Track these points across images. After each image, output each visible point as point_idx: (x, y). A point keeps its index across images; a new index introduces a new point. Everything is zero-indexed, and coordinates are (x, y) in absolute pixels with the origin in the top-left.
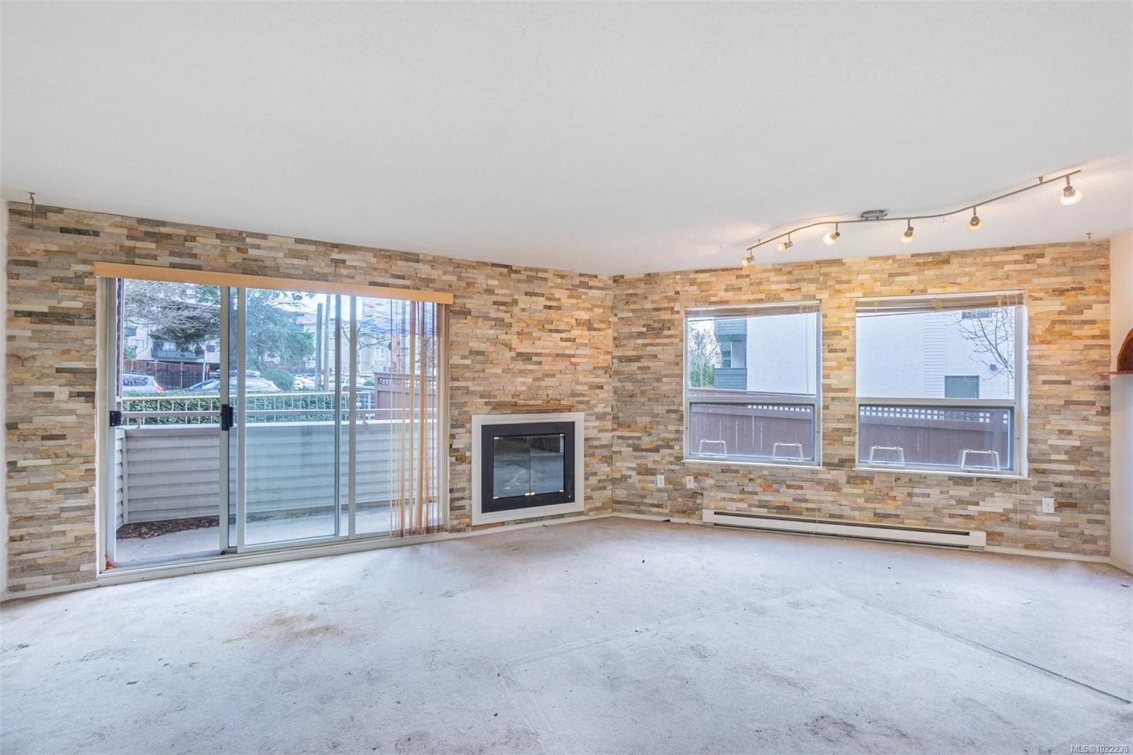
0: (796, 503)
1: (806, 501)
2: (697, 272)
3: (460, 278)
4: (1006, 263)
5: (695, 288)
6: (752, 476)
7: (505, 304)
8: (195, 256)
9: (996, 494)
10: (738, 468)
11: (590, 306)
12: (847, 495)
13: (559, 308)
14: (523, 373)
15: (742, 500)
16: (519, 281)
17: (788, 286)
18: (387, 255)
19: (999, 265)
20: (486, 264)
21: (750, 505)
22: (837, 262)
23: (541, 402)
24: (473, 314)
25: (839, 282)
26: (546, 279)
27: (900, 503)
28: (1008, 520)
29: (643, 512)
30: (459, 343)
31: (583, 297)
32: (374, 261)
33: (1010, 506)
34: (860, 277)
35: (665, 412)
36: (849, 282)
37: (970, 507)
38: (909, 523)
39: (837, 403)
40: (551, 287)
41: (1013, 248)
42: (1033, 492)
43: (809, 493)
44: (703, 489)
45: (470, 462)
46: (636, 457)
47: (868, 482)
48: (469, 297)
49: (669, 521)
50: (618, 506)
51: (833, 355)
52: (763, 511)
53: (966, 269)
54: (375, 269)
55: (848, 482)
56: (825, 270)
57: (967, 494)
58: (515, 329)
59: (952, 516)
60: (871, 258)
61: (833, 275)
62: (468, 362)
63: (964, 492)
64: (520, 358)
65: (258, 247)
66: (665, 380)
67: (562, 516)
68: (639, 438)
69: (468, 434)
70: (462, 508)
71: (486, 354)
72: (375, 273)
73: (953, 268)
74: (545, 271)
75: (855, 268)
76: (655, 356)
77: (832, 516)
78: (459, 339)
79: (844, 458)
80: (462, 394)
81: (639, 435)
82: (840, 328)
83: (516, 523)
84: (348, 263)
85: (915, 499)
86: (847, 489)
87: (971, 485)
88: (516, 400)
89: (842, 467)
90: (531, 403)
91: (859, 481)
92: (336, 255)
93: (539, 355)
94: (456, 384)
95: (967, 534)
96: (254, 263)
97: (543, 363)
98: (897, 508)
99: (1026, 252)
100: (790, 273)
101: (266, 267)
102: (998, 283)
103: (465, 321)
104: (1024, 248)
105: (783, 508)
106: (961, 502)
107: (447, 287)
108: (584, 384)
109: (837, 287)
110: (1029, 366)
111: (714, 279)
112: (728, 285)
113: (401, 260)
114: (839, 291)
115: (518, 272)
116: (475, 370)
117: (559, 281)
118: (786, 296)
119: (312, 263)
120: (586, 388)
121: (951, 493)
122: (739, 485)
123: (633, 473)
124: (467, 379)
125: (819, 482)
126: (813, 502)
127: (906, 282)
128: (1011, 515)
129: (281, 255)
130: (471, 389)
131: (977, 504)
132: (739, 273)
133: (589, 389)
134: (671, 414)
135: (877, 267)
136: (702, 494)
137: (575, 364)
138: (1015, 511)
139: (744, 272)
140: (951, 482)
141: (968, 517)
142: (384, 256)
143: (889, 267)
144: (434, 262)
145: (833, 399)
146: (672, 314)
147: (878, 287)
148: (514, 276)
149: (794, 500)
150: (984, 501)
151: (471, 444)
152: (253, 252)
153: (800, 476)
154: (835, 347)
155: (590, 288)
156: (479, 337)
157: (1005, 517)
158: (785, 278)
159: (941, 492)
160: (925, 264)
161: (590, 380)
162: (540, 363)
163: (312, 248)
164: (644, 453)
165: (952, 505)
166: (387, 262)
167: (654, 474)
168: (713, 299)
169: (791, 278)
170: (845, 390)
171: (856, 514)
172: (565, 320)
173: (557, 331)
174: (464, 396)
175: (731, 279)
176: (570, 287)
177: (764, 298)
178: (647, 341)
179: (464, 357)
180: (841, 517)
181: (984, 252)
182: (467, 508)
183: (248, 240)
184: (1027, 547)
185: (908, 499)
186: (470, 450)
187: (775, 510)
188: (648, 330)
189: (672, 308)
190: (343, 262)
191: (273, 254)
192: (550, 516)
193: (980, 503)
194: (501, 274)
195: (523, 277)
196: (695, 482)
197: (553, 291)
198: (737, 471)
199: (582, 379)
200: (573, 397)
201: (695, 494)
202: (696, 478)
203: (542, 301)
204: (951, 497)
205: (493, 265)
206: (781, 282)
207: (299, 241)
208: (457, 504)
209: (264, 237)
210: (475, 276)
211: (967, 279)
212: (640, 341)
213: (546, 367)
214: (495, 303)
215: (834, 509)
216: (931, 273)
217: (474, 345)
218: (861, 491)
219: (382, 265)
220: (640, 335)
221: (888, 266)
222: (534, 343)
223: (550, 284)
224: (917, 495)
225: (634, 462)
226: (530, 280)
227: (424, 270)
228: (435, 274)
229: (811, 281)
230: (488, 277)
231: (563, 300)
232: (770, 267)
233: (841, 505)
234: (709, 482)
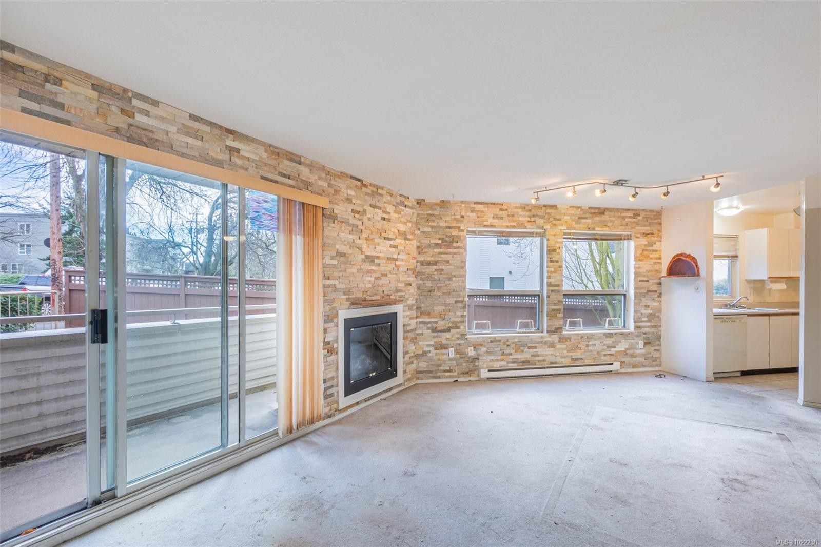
0: (533, 357)
1: (538, 356)
2: (476, 203)
3: (329, 185)
4: (626, 217)
5: (474, 214)
6: (508, 343)
7: (359, 212)
9: (622, 341)
10: (500, 339)
11: (406, 221)
12: (559, 349)
13: (389, 220)
14: (369, 272)
15: (503, 360)
16: (367, 194)
17: (528, 219)
18: (276, 152)
19: (624, 218)
20: (347, 175)
21: (508, 363)
22: (554, 207)
23: (378, 297)
24: (339, 219)
25: (555, 219)
26: (381, 195)
27: (583, 351)
28: (627, 354)
29: (439, 377)
30: (329, 244)
31: (402, 213)
32: (265, 155)
33: (627, 347)
34: (565, 217)
35: (454, 302)
36: (559, 220)
37: (612, 349)
38: (587, 362)
39: (553, 293)
40: (385, 202)
41: (629, 210)
42: (636, 338)
43: (540, 351)
44: (479, 355)
45: (337, 353)
46: (434, 337)
47: (568, 340)
48: (336, 204)
49: (457, 381)
50: (421, 375)
51: (552, 264)
52: (515, 366)
53: (611, 219)
54: (266, 164)
55: (559, 342)
56: (548, 211)
57: (611, 342)
58: (364, 235)
59: (605, 355)
60: (570, 207)
61: (553, 215)
62: (335, 262)
63: (609, 341)
64: (367, 260)
65: (147, 114)
66: (454, 279)
67: (391, 389)
68: (436, 322)
69: (335, 328)
70: (331, 395)
71: (347, 255)
72: (265, 168)
73: (605, 217)
74: (382, 188)
75: (563, 212)
76: (448, 262)
77: (552, 363)
78: (330, 241)
79: (557, 327)
80: (332, 292)
81: (436, 320)
82: (556, 248)
83: (366, 401)
84: (242, 153)
85: (590, 348)
86: (559, 346)
87: (612, 337)
88: (365, 296)
89: (557, 332)
90: (374, 298)
91: (564, 341)
92: (230, 143)
93: (378, 257)
94: (328, 282)
95: (612, 364)
96: (143, 132)
97: (381, 265)
98: (582, 354)
99: (635, 212)
100: (530, 211)
101: (157, 140)
102: (623, 227)
103: (333, 225)
104: (632, 210)
105: (526, 362)
106: (609, 347)
107: (321, 192)
108: (402, 282)
109: (555, 222)
110: (635, 272)
111: (486, 209)
112: (494, 215)
113: (288, 159)
114: (555, 225)
115: (365, 186)
116: (340, 269)
117: (389, 198)
118: (528, 225)
119: (207, 145)
120: (403, 285)
121: (605, 342)
122: (501, 350)
123: (431, 349)
124: (335, 278)
125: (545, 343)
126: (542, 355)
127: (585, 223)
128: (628, 351)
129: (173, 129)
130: (338, 287)
131: (615, 347)
132: (501, 207)
133: (405, 286)
134: (458, 304)
135: (573, 212)
136: (478, 359)
137: (398, 266)
138: (629, 349)
139: (504, 207)
140: (605, 336)
141: (611, 355)
142: (273, 153)
143: (578, 213)
144: (311, 166)
145: (552, 291)
146: (459, 231)
147: (574, 225)
148: (364, 189)
149: (532, 356)
150: (617, 345)
151: (337, 336)
152: (140, 118)
153: (535, 340)
154: (553, 259)
155: (405, 206)
156: (343, 240)
157: (625, 353)
158: (528, 214)
159: (601, 343)
160: (594, 213)
161: (405, 279)
162: (379, 265)
163: (207, 129)
164: (440, 333)
165: (605, 349)
166: (275, 159)
167: (446, 348)
168: (486, 223)
169: (531, 214)
170: (558, 286)
171: (563, 360)
172: (392, 232)
173: (389, 239)
174: (333, 293)
175: (496, 210)
176: (395, 204)
177: (515, 225)
178: (442, 250)
179: (332, 258)
180: (555, 363)
181: (618, 210)
182: (336, 394)
183: (135, 102)
184: (633, 367)
185: (587, 348)
186: (337, 342)
187: (521, 364)
188: (442, 243)
189: (459, 227)
190: (238, 151)
191: (164, 127)
192: (384, 391)
193: (616, 346)
194: (356, 186)
195: (369, 190)
196: (474, 350)
197: (386, 205)
198: (499, 341)
199: (402, 279)
200: (397, 292)
201: (474, 359)
202: (475, 348)
203: (380, 214)
204: (605, 345)
205: (352, 177)
206: (525, 216)
207: (193, 117)
208: (329, 392)
209: (155, 103)
210: (339, 185)
211: (611, 224)
212: (437, 250)
213: (382, 268)
214: (353, 211)
215: (552, 359)
216: (597, 219)
217: (340, 247)
218: (565, 346)
219: (271, 162)
220: (437, 245)
221: (578, 212)
222: (375, 248)
223: (385, 200)
224: (590, 345)
225: (431, 341)
226: (373, 194)
227: (305, 172)
228: (313, 178)
229: (541, 217)
230: (348, 187)
231: (392, 214)
232: (519, 205)
233: (556, 356)
234: (484, 349)
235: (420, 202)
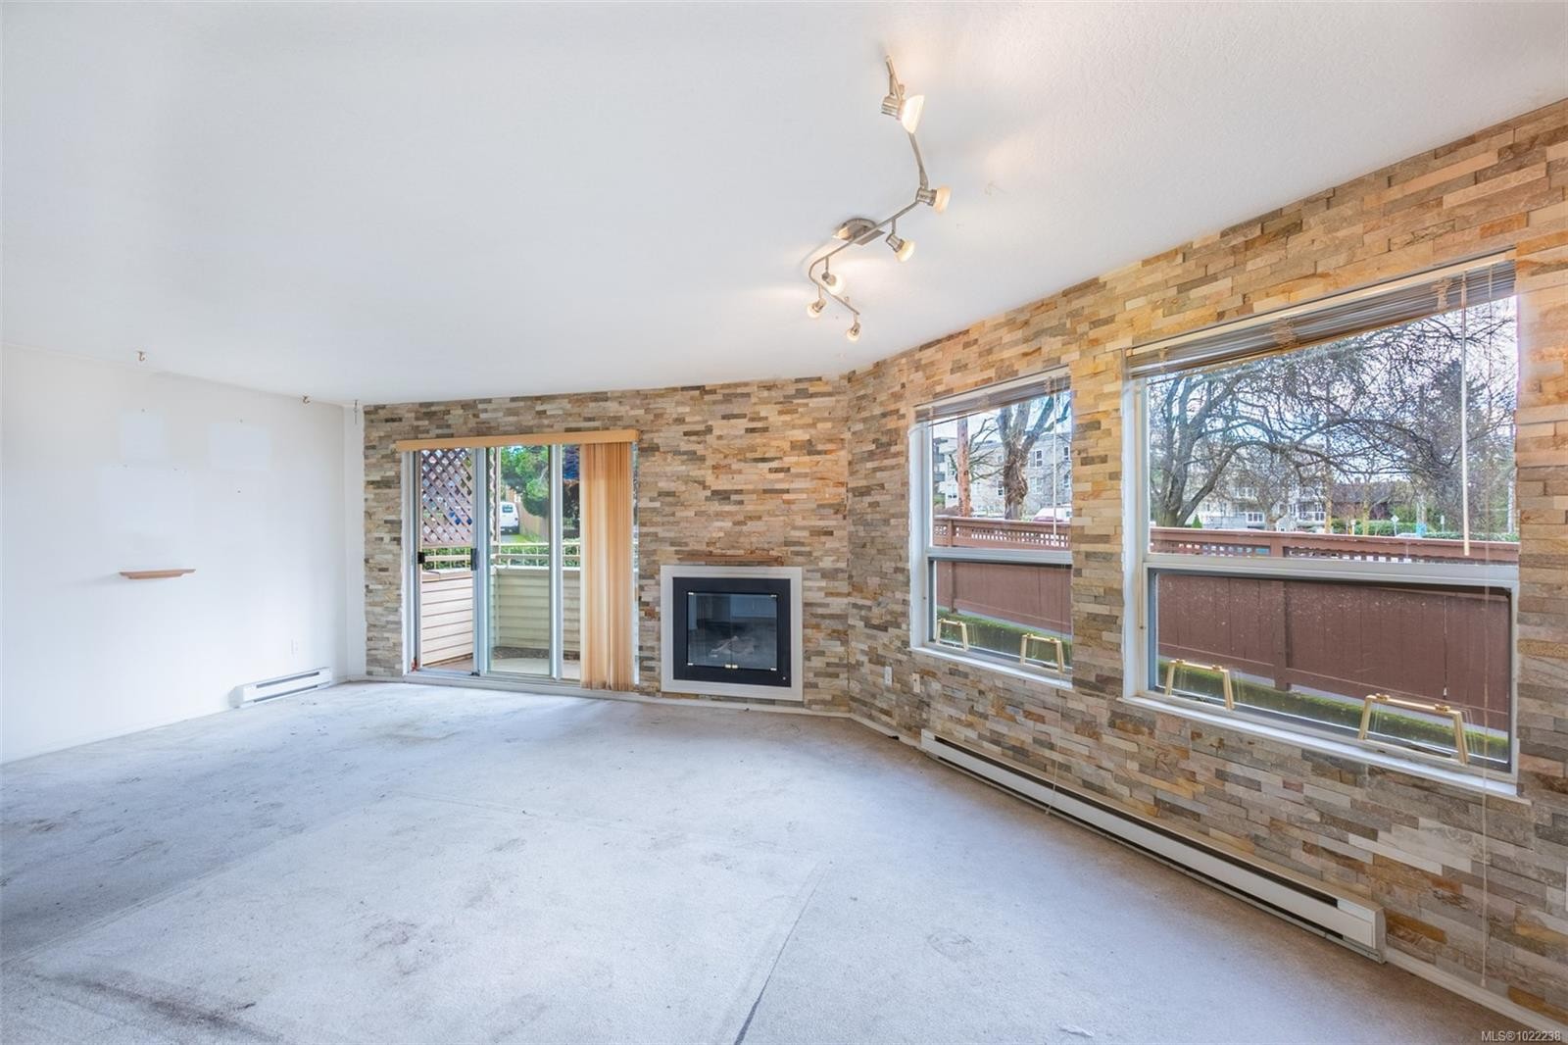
0: (1037, 746)
1: (1052, 747)
2: (923, 347)
3: (647, 411)
4: (1448, 186)
5: (920, 373)
6: (982, 687)
7: (696, 433)
8: (449, 426)
9: (1423, 821)
10: (968, 670)
11: (811, 422)
12: (1112, 749)
13: (765, 430)
14: (719, 515)
15: (970, 725)
16: (715, 403)
17: (1025, 348)
18: (579, 399)
19: (1428, 200)
20: (675, 390)
21: (981, 736)
22: (1091, 286)
23: (742, 552)
24: (661, 450)
25: (1095, 324)
26: (748, 395)
27: (1202, 788)
28: (1457, 900)
29: (871, 717)
30: (647, 483)
31: (800, 410)
32: (569, 406)
33: (1464, 865)
34: (1130, 305)
35: (892, 570)
36: (1109, 320)
37: (1353, 839)
38: (1219, 840)
39: (1093, 564)
40: (755, 404)
41: (1471, 140)
42: (1534, 840)
43: (1056, 733)
44: (929, 696)
45: (659, 619)
46: (869, 637)
47: (1146, 730)
48: (657, 431)
49: (897, 738)
51: (1088, 469)
52: (993, 751)
53: (1341, 234)
54: (571, 415)
55: (1112, 725)
56: (1076, 304)
57: (1344, 802)
58: (709, 462)
59: (1310, 848)
60: (1146, 262)
61: (1086, 311)
62: (657, 504)
63: (1339, 796)
64: (715, 498)
65: (486, 411)
66: (893, 521)
67: (772, 702)
68: (870, 608)
69: (656, 587)
70: (651, 669)
71: (677, 494)
72: (570, 419)
73: (1312, 237)
74: (746, 384)
75: (1120, 289)
76: (882, 486)
77: (1087, 785)
78: (649, 479)
79: (1106, 673)
80: (651, 541)
81: (868, 603)
82: (1098, 416)
83: (713, 700)
84: (548, 413)
85: (1232, 788)
86: (1109, 738)
87: (1355, 783)
88: (711, 549)
89: (1102, 691)
90: (729, 552)
91: (1130, 727)
92: (539, 408)
93: (739, 492)
94: (645, 530)
95: (1331, 900)
96: (483, 426)
97: (745, 502)
98: (1195, 798)
99: (1508, 139)
100: (1026, 323)
101: (490, 428)
102: (1424, 248)
103: (654, 459)
104: (1487, 134)
105: (1019, 752)
106: (1330, 818)
107: (634, 423)
108: (803, 528)
109: (1093, 334)
111: (939, 355)
112: (954, 362)
113: (592, 401)
114: (1095, 342)
115: (713, 392)
116: (664, 513)
117: (766, 394)
118: (1022, 367)
119: (521, 417)
120: (806, 534)
121: (1308, 790)
122: (968, 699)
123: (864, 659)
124: (656, 524)
125: (1066, 715)
126: (1063, 751)
127: (1206, 298)
128: (1467, 891)
129: (501, 414)
130: (660, 535)
131: (1372, 835)
132: (965, 339)
133: (811, 535)
134: (898, 574)
135: (1158, 277)
136: (928, 705)
137: (788, 502)
138: (1475, 881)
139: (973, 336)
140: (1308, 765)
141: (1347, 861)
142: (578, 400)
143: (1179, 271)
144: (622, 397)
145: (1088, 555)
146: (899, 419)
147: (1159, 320)
148: (707, 398)
149: (1035, 741)
150: (1389, 831)
151: (659, 598)
152: (483, 416)
153: (1042, 697)
154: (1092, 453)
155: (812, 396)
156: (669, 475)
157: (1449, 888)
158: (1019, 334)
159: (1286, 785)
160: (1248, 245)
161: (813, 523)
162: (741, 503)
163: (522, 404)
164: (875, 632)
165: (1311, 822)
166: (579, 406)
167: (883, 664)
168: (939, 389)
169: (1030, 331)
170: (1104, 539)
171: (1125, 791)
172: (774, 444)
173: (764, 460)
174: (653, 543)
175: (957, 352)
176: (782, 400)
177: (993, 375)
178: (875, 464)
179: (652, 500)
180: (1101, 791)
181: (1388, 175)
182: (657, 670)
183: (480, 406)
184: (1515, 995)
185: (1217, 784)
186: (659, 605)
187: (1010, 753)
188: (877, 448)
189: (897, 411)
190: (544, 412)
191: (493, 415)
192: (756, 699)
193: (1381, 834)
194: (692, 398)
195: (718, 397)
196: (921, 684)
197: (757, 408)
198: (966, 676)
199: (799, 521)
200: (786, 546)
201: (923, 704)
202: (922, 678)
203: (744, 423)
204: (1310, 802)
205: (684, 389)
206: (1015, 343)
207: (513, 400)
208: (645, 663)
209: (489, 401)
210: (664, 405)
211: (1342, 258)
212: (870, 465)
213: (749, 508)
214: (686, 434)
215: (1089, 771)
216: (1259, 263)
217: (663, 485)
218: (1132, 747)
219: (576, 410)
220: (871, 454)
221: (1176, 270)
222: (733, 478)
223: (754, 400)
224: (1237, 780)
225: (864, 643)
226: (728, 399)
227: (612, 407)
228: (623, 410)
229: (1053, 332)
230: (678, 404)
231: (771, 419)
232: (1003, 320)
233: (1101, 768)
234: (935, 686)
235: (851, 378)
